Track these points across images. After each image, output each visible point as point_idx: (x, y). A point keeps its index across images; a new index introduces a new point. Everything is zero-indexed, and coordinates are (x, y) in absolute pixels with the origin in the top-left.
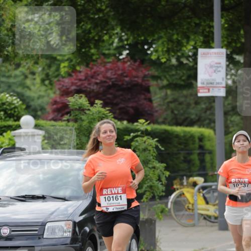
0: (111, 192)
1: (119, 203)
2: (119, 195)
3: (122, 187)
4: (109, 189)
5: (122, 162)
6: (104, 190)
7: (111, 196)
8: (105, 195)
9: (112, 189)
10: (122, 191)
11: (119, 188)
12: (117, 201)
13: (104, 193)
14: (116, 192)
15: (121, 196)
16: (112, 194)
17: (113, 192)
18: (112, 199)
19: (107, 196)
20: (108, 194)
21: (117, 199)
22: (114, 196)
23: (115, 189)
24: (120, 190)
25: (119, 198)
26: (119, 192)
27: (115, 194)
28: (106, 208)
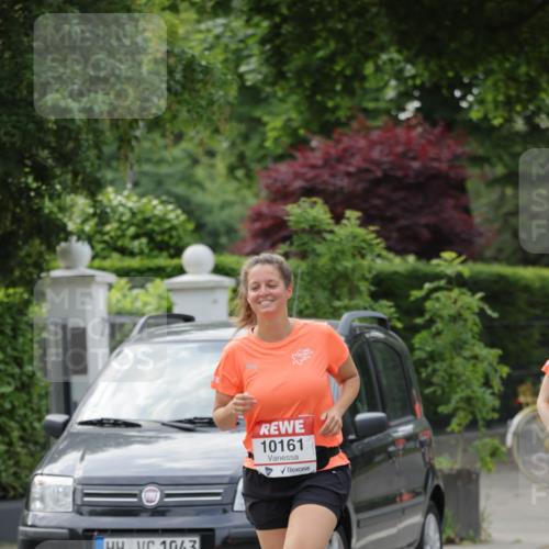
0: (279, 429)
1: (297, 457)
2: (297, 438)
3: (304, 418)
4: (273, 424)
5: (305, 358)
6: (263, 426)
7: (278, 440)
8: (265, 436)
9: (281, 423)
10: (304, 428)
11: (297, 422)
12: (292, 453)
13: (262, 433)
14: (290, 431)
15: (301, 441)
16: (280, 435)
17: (283, 431)
18: (279, 446)
19: (268, 440)
20: (270, 436)
21: (291, 447)
22: (286, 440)
23: (286, 423)
24: (299, 425)
25: (298, 445)
26: (298, 431)
27: (287, 434)
28: (267, 469)
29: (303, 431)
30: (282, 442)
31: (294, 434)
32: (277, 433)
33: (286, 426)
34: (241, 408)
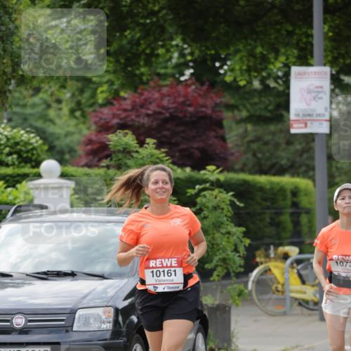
0: (162, 264)
1: (173, 280)
2: (173, 269)
3: (177, 258)
4: (158, 260)
6: (151, 261)
7: (161, 270)
8: (153, 268)
9: (163, 260)
10: (177, 263)
11: (173, 260)
12: (169, 278)
13: (151, 266)
14: (169, 265)
15: (175, 271)
16: (163, 267)
17: (165, 265)
18: (162, 273)
19: (155, 270)
20: (156, 267)
21: (169, 274)
22: (166, 270)
23: (167, 260)
24: (174, 262)
25: (173, 273)
26: (173, 265)
27: (167, 267)
28: (154, 287)
29: (176, 265)
30: (164, 271)
31: (171, 267)
32: (161, 266)
33: (166, 262)
34: (140, 252)
